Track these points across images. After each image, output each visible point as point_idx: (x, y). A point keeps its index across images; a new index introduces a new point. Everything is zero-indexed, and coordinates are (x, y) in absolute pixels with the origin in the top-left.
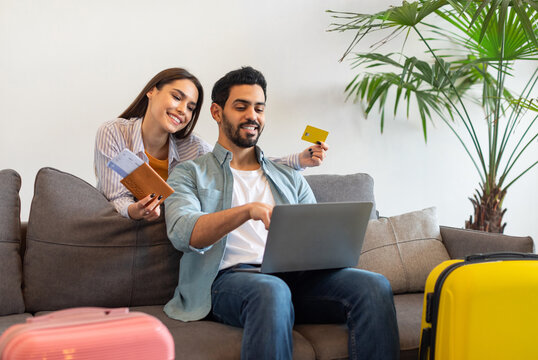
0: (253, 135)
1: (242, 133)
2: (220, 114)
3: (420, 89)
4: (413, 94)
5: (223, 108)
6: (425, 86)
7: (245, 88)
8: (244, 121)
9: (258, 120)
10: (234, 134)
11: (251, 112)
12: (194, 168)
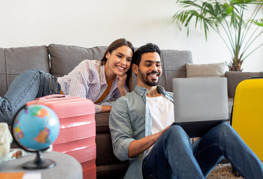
0: (155, 80)
1: (150, 78)
2: (137, 69)
3: (205, 17)
4: (203, 19)
5: (138, 66)
6: (208, 15)
7: (150, 54)
8: (150, 72)
9: (158, 70)
10: (145, 79)
11: (154, 67)
12: (126, 101)
